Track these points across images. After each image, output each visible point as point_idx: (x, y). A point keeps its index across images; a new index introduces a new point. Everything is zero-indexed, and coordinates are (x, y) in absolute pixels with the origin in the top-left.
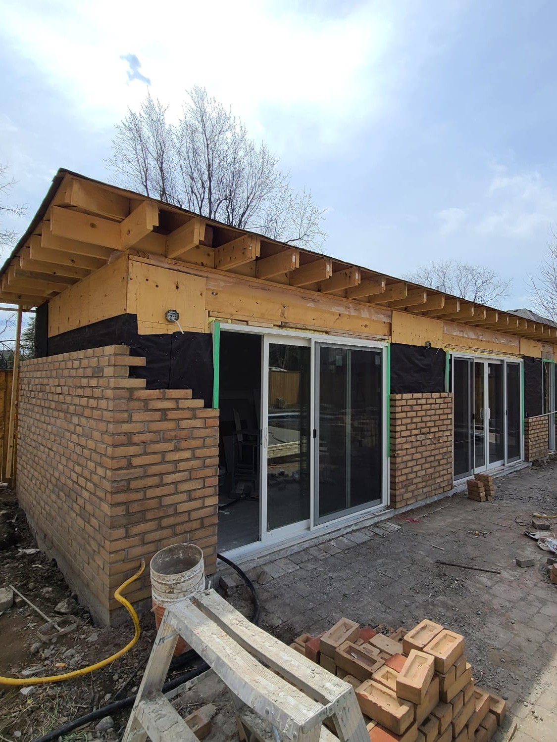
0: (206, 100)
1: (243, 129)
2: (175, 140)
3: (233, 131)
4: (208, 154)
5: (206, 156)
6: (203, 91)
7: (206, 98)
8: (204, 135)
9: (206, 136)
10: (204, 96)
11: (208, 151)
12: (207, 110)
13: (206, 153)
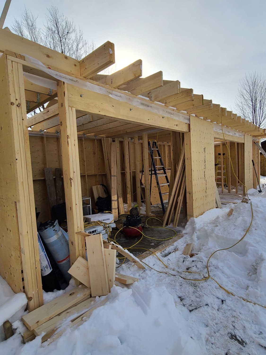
0: (58, 15)
1: (81, 31)
2: (43, 38)
3: (76, 33)
4: (61, 46)
5: (60, 47)
6: (57, 9)
7: (58, 14)
8: (58, 35)
9: (59, 35)
10: (57, 12)
11: (61, 44)
12: (59, 20)
13: (60, 46)
